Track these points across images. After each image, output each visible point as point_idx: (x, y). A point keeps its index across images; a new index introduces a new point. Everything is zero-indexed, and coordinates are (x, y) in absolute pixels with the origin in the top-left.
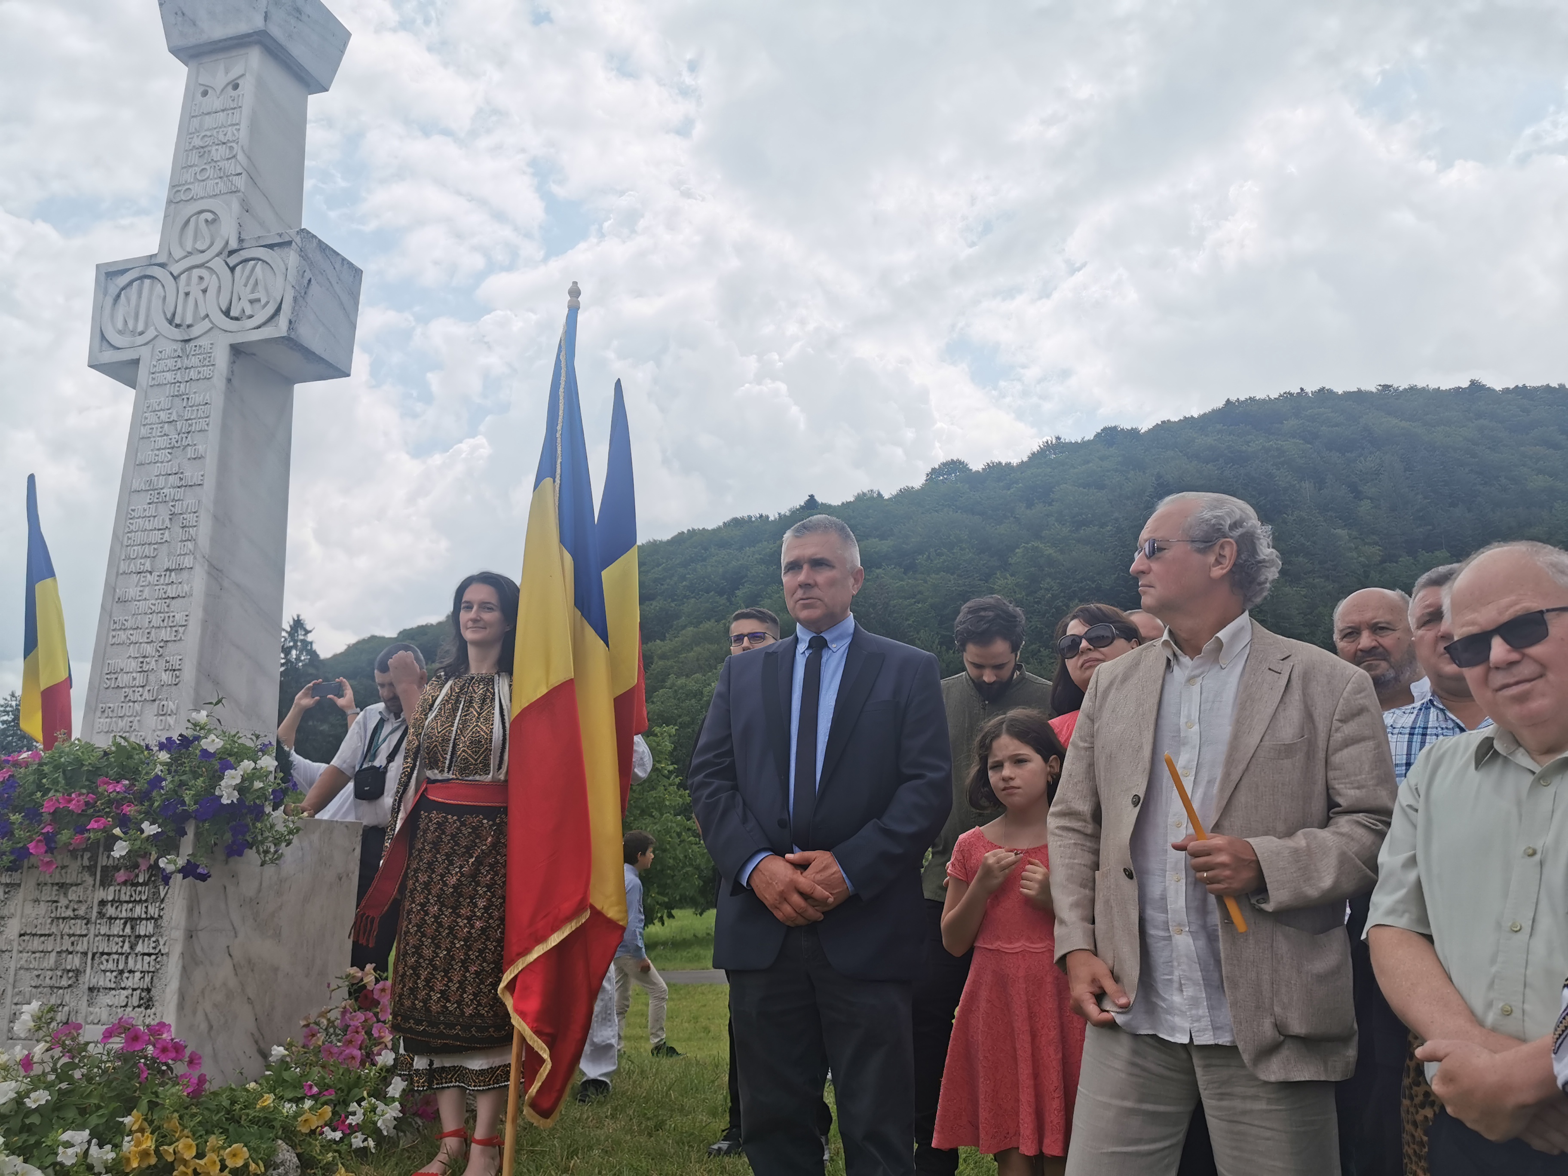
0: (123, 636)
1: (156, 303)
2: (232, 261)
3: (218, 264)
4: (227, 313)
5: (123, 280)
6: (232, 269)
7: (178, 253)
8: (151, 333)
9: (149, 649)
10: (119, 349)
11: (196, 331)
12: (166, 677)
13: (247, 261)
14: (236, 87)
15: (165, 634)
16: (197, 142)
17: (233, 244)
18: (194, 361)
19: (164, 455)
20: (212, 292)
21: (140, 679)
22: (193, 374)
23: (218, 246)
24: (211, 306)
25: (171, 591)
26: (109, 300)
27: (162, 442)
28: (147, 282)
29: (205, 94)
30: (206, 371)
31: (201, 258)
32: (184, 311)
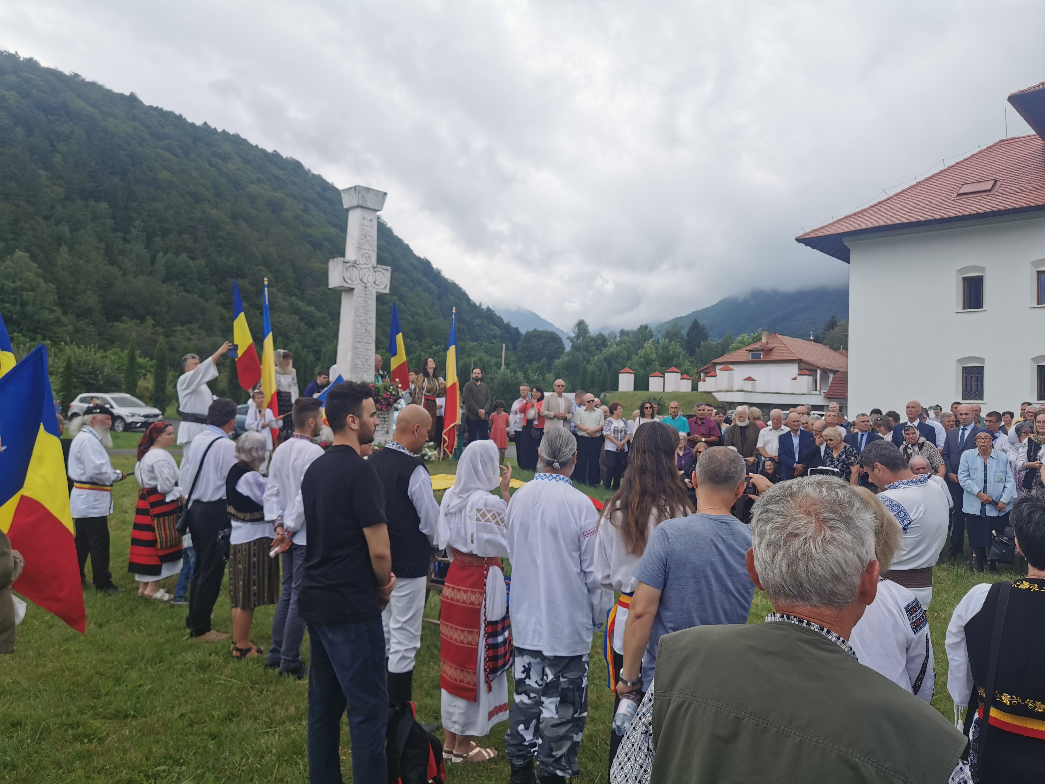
0: (358, 356)
1: (357, 275)
2: (375, 269)
3: (371, 269)
4: (375, 283)
5: (348, 265)
6: (375, 272)
7: (362, 263)
8: (356, 282)
9: (364, 360)
10: (348, 283)
12: (369, 367)
13: (378, 271)
14: (371, 221)
15: (367, 357)
16: (364, 233)
17: (375, 266)
18: (368, 293)
19: (363, 315)
20: (371, 276)
21: (362, 367)
22: (368, 296)
23: (371, 265)
24: (371, 279)
25: (368, 348)
26: (345, 270)
27: (362, 311)
28: (354, 268)
29: (364, 219)
30: (371, 296)
31: (367, 266)
32: (365, 279)
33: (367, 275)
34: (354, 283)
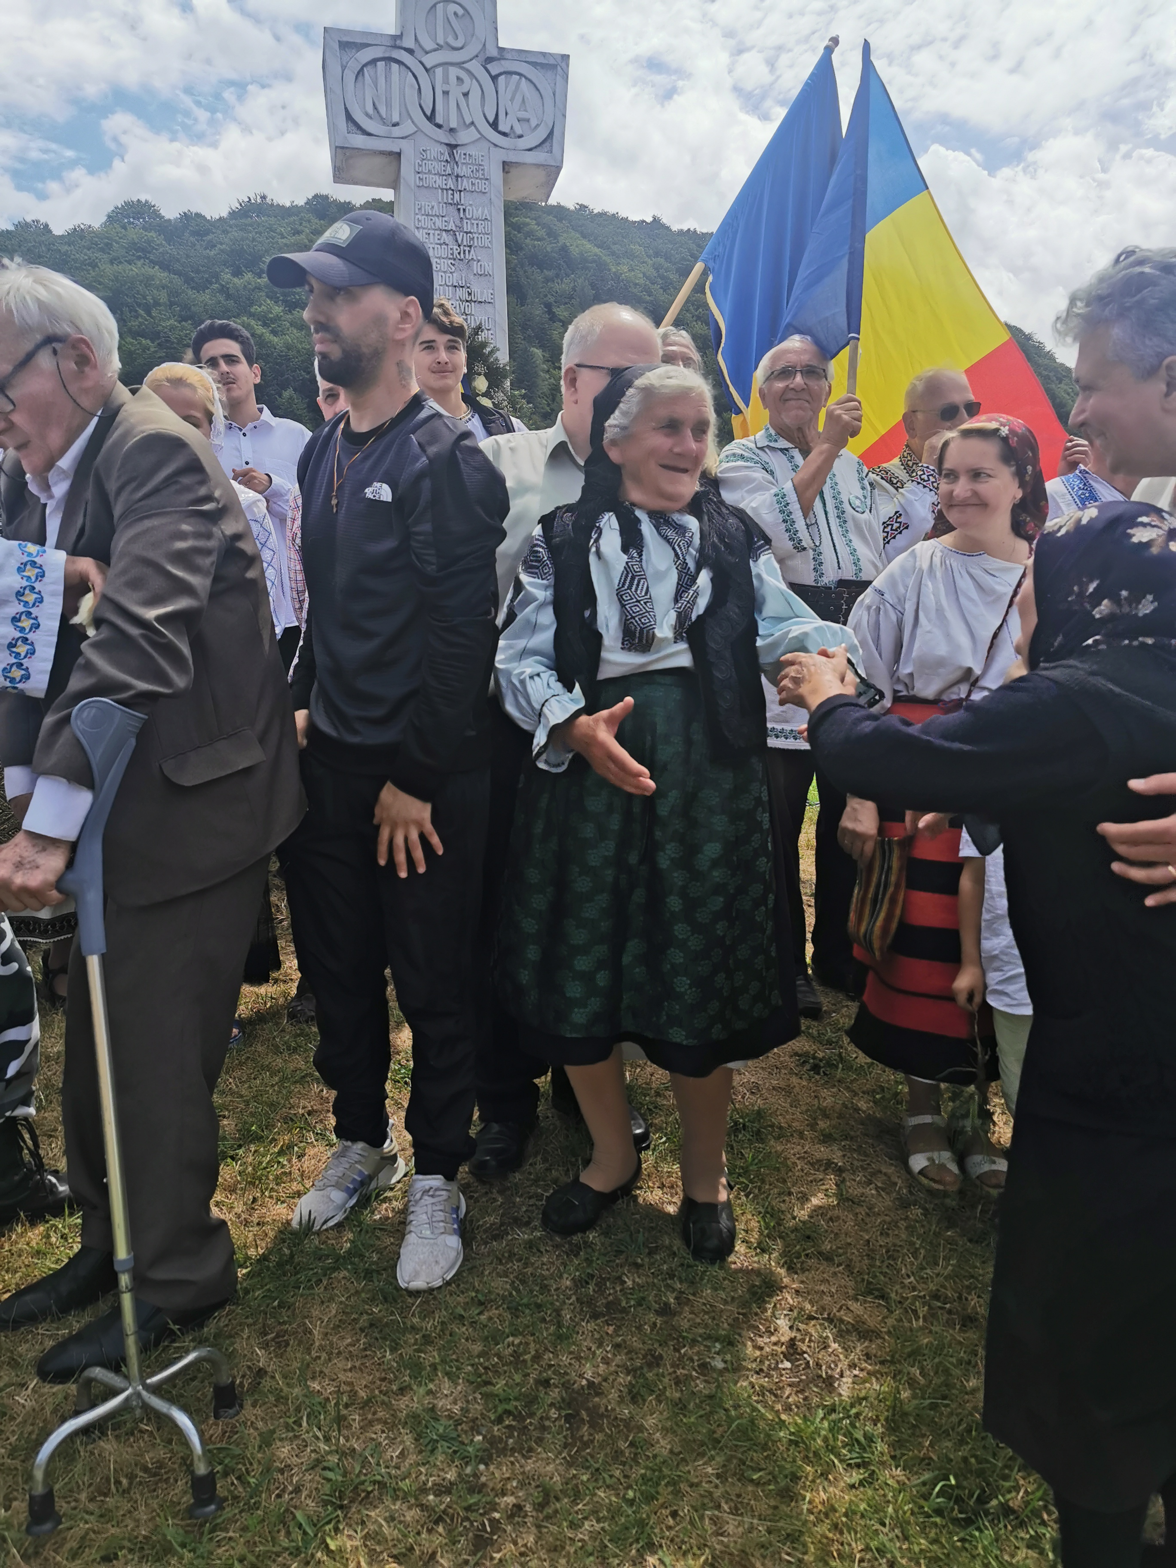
1: (410, 95)
3: (475, 67)
4: (494, 125)
5: (362, 56)
6: (494, 78)
7: (427, 42)
10: (369, 134)
11: (462, 138)
13: (510, 73)
17: (492, 51)
18: (466, 170)
19: (446, 265)
20: (474, 98)
22: (466, 184)
24: (476, 114)
26: (350, 76)
27: (443, 251)
28: (395, 66)
30: (481, 185)
31: (456, 57)
32: (448, 114)
33: (456, 93)
34: (396, 132)
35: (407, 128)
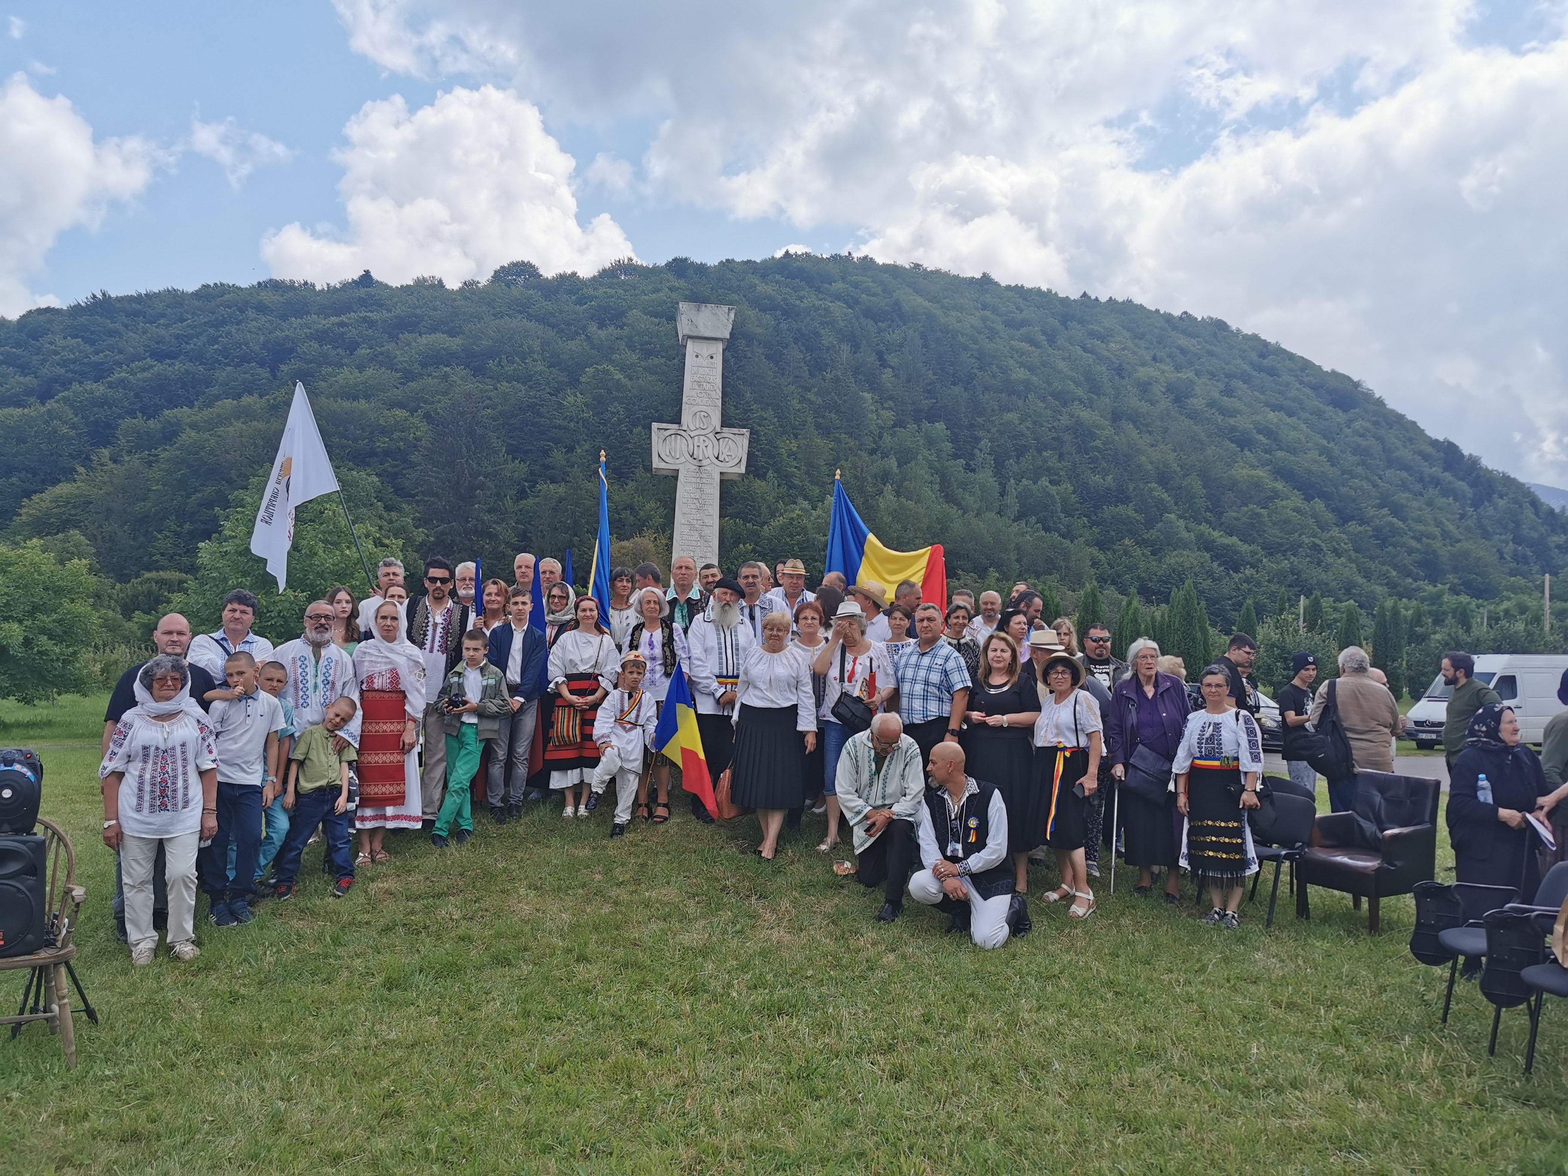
1: (684, 448)
2: (718, 436)
4: (716, 458)
5: (667, 433)
6: (718, 440)
7: (693, 428)
10: (667, 462)
11: (704, 462)
13: (724, 438)
14: (712, 358)
16: (696, 379)
17: (718, 429)
18: (704, 476)
19: (694, 511)
20: (710, 447)
22: (705, 481)
23: (710, 429)
24: (710, 452)
26: (660, 441)
27: (693, 506)
28: (678, 436)
29: (697, 356)
30: (710, 481)
31: (703, 432)
32: (698, 454)
33: (702, 446)
34: (678, 461)
35: (682, 460)
